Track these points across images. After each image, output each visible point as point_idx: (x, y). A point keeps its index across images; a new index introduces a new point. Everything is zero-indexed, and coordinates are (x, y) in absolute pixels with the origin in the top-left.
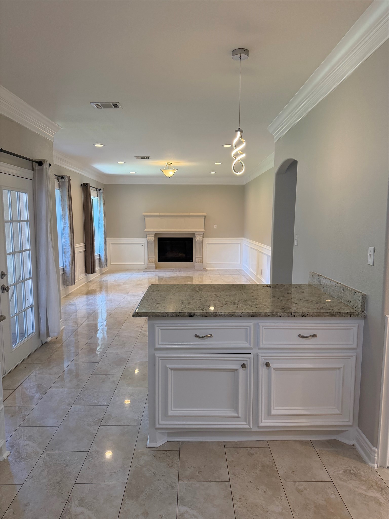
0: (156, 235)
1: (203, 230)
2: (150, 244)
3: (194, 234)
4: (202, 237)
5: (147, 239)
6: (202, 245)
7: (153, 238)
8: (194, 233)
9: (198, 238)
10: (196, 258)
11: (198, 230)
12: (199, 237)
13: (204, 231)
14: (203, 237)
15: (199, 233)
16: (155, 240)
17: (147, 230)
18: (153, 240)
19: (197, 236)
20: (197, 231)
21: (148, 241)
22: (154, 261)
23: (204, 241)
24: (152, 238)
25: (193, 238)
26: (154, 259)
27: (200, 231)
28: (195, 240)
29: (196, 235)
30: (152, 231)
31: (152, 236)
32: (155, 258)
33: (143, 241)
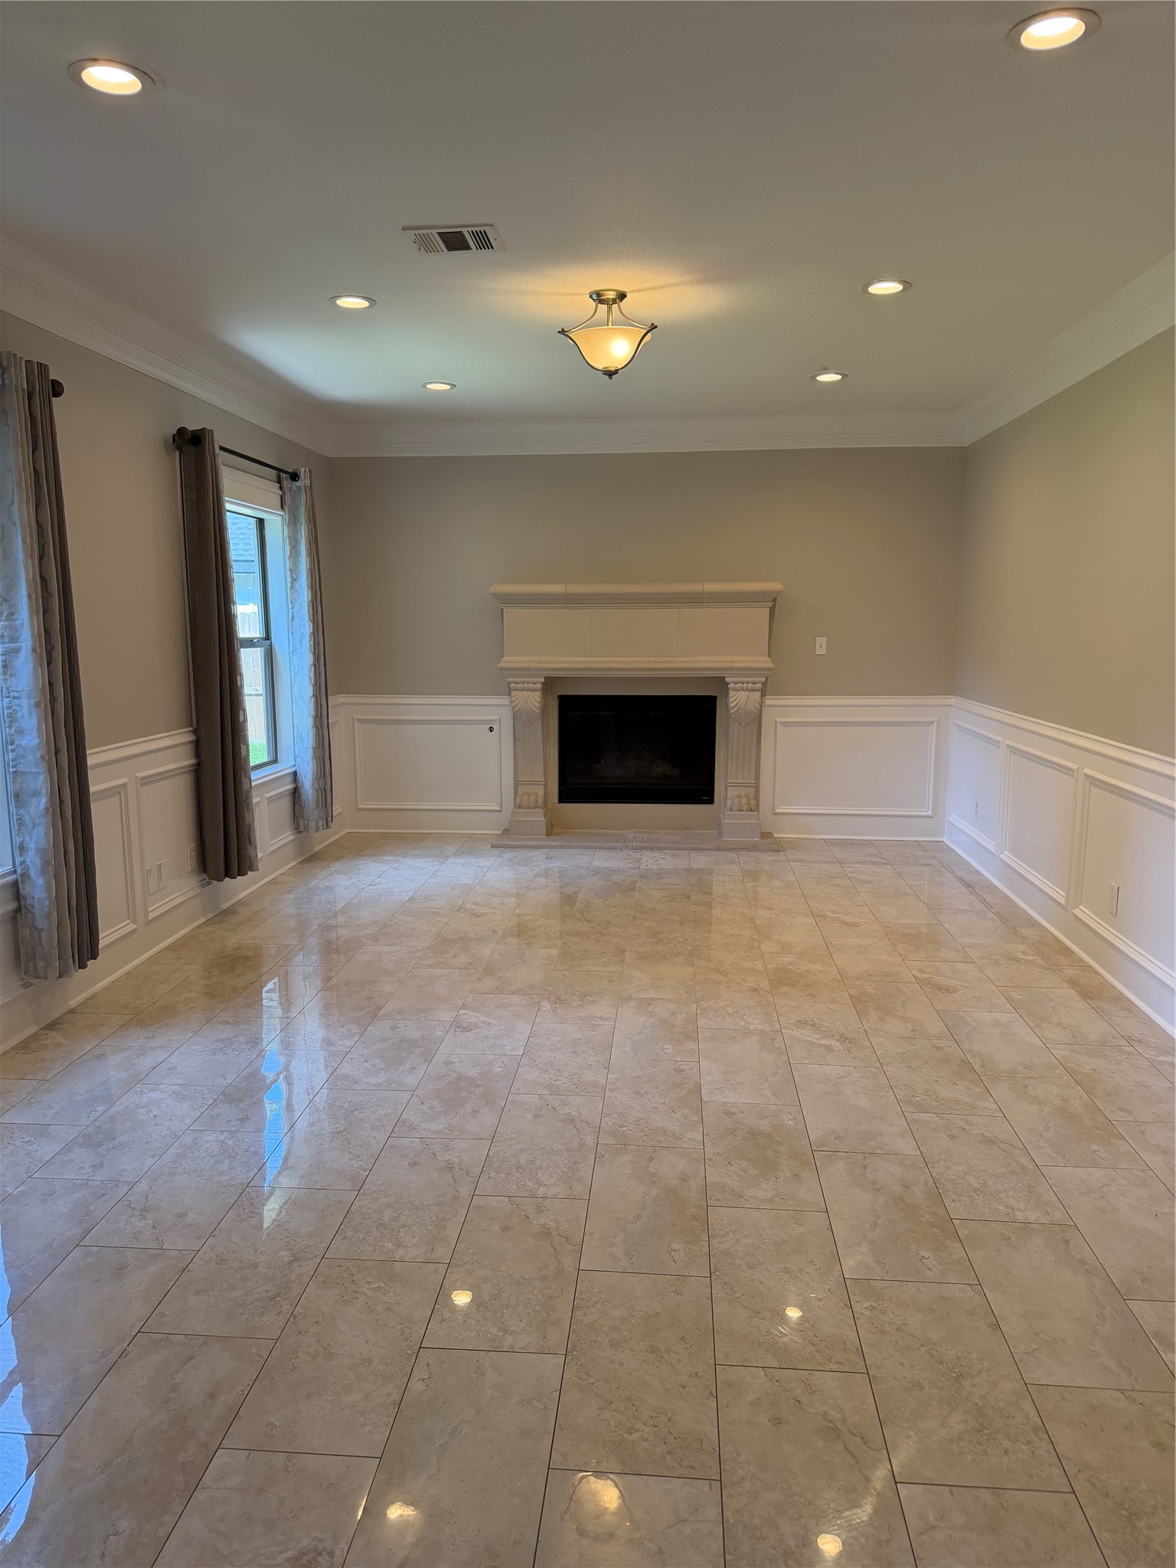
0: (549, 683)
1: (763, 661)
2: (524, 723)
3: (721, 682)
4: (758, 694)
5: (512, 702)
6: (756, 732)
7: (538, 696)
8: (724, 677)
9: (738, 700)
10: (727, 787)
11: (740, 661)
12: (743, 695)
13: (771, 665)
14: (763, 695)
15: (746, 676)
16: (544, 709)
17: (509, 660)
18: (538, 705)
19: (736, 690)
20: (736, 665)
21: (516, 710)
22: (540, 800)
23: (765, 710)
24: (532, 699)
25: (716, 697)
26: (541, 792)
27: (750, 665)
28: (727, 705)
29: (731, 686)
30: (533, 665)
31: (535, 690)
32: (545, 785)
33: (494, 709)
